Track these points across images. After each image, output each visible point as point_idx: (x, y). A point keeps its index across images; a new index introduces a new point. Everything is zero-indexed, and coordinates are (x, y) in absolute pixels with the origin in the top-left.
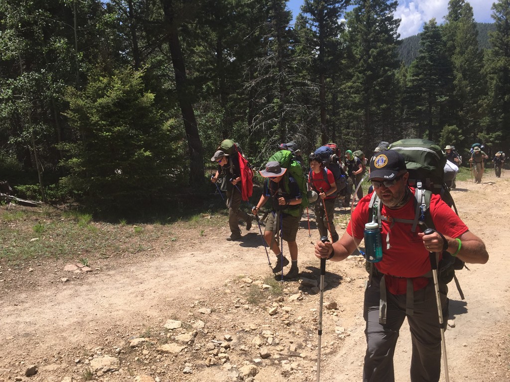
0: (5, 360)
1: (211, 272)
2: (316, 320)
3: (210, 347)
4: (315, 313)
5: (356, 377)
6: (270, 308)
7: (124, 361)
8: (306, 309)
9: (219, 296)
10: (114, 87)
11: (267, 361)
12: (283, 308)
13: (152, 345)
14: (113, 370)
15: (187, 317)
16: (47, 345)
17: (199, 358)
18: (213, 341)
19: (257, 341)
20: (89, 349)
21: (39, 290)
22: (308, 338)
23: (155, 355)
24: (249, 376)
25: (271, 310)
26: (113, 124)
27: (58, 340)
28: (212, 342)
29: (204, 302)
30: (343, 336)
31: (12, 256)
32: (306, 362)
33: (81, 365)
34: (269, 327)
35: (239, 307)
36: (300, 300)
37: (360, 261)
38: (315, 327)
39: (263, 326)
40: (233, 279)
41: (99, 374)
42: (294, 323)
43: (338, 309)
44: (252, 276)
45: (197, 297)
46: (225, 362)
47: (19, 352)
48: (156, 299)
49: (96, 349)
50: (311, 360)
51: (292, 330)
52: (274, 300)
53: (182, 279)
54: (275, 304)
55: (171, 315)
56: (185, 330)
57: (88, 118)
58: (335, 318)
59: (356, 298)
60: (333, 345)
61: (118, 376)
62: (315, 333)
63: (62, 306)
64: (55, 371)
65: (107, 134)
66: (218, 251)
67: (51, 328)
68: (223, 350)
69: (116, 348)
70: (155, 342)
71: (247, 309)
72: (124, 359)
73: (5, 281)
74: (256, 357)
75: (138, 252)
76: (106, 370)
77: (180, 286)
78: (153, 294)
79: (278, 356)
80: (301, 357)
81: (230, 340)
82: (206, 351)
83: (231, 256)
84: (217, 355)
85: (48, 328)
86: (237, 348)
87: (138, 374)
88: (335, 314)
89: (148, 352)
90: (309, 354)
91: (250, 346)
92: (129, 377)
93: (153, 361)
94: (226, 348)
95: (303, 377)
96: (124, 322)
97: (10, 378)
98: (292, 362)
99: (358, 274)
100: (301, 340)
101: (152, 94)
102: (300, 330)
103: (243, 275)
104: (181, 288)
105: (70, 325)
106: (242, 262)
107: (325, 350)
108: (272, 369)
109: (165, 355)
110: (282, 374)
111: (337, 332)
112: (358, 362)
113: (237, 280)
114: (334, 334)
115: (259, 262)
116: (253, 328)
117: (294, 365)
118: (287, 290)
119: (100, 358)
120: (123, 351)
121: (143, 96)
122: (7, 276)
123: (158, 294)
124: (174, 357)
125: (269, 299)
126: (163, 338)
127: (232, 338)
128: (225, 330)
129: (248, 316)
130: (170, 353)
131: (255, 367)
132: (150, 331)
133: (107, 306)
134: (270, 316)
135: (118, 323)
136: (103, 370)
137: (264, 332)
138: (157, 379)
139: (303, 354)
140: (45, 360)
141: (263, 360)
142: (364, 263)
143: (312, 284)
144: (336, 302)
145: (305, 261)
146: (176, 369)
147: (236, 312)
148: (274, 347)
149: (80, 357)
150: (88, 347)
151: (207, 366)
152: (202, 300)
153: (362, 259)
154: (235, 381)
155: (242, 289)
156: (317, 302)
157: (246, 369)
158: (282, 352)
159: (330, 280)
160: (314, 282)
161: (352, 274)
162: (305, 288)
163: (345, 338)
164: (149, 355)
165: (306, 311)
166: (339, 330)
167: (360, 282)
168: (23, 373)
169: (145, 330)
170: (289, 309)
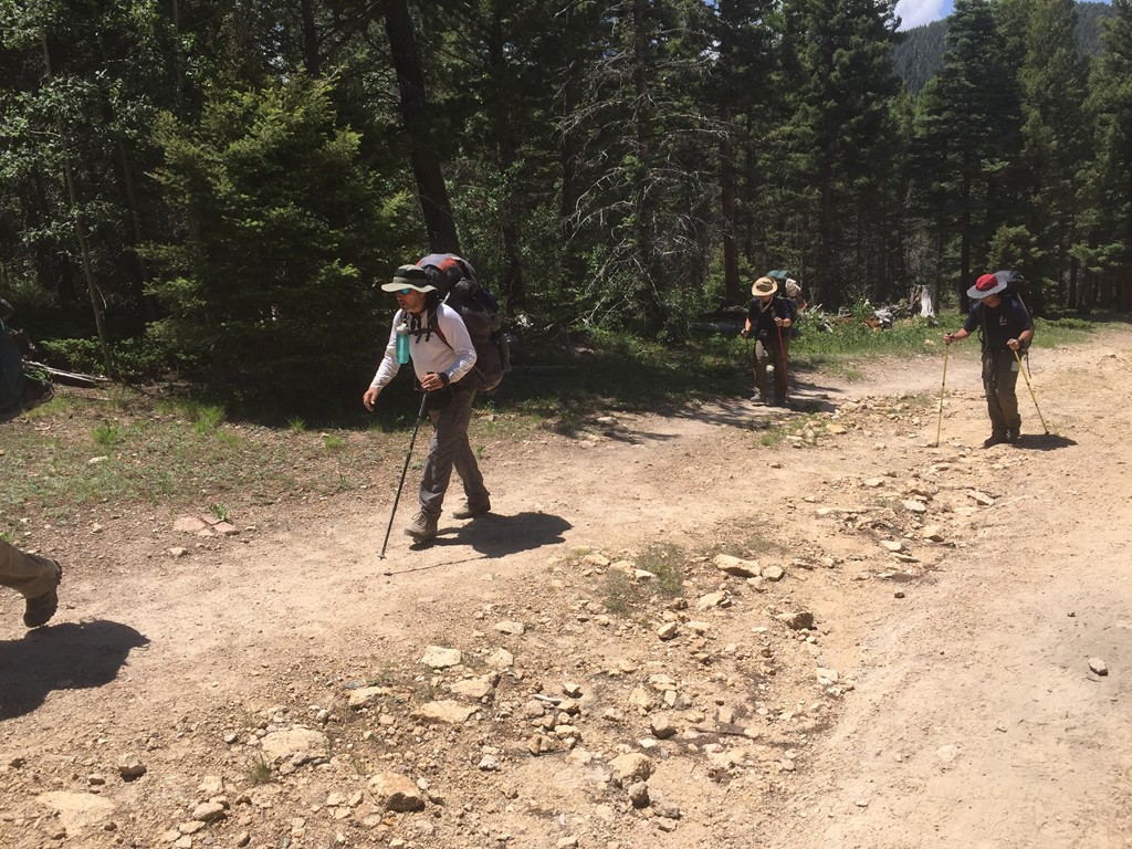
0: (59, 735)
2: (769, 652)
3: (535, 710)
4: (763, 636)
5: (895, 789)
6: (658, 624)
7: (338, 740)
8: (742, 626)
9: (537, 593)
10: (267, 115)
11: (670, 745)
12: (690, 625)
13: (399, 702)
14: (316, 761)
15: (471, 640)
16: (154, 700)
17: (511, 736)
18: (538, 696)
19: (641, 698)
20: (254, 711)
21: (121, 574)
22: (756, 692)
23: (410, 726)
24: (634, 778)
25: (663, 629)
26: (267, 201)
27: (178, 689)
28: (536, 698)
29: (504, 606)
30: (839, 691)
31: (50, 496)
32: (763, 748)
33: (240, 748)
34: (664, 666)
35: (587, 620)
36: (724, 606)
37: (849, 519)
38: (769, 670)
39: (650, 663)
40: (564, 557)
41: (285, 768)
42: (718, 658)
43: (816, 629)
44: (605, 549)
45: (487, 596)
46: (573, 746)
47: (91, 717)
48: (394, 599)
49: (272, 711)
50: (773, 745)
51: (719, 675)
52: (665, 605)
54: (668, 615)
55: (433, 635)
56: (470, 670)
57: (209, 187)
58: (814, 650)
59: (854, 604)
60: (817, 710)
61: (329, 775)
62: (770, 682)
63: (181, 611)
64: (181, 762)
65: (255, 223)
66: (520, 494)
67: (159, 661)
68: (564, 717)
69: (318, 710)
70: (405, 696)
71: (606, 626)
72: (339, 735)
74: (643, 735)
75: (338, 491)
76: (299, 761)
77: (444, 569)
78: (385, 587)
79: (694, 735)
80: (747, 737)
81: (577, 695)
82: (525, 719)
83: (552, 504)
84: (552, 729)
85: (151, 662)
86: (596, 714)
87: (377, 770)
88: (810, 639)
89: (392, 719)
90: (765, 731)
91: (626, 709)
92: (356, 777)
93: (405, 740)
94: (571, 712)
95: (762, 784)
96: (327, 649)
97: (75, 777)
98: (728, 748)
99: (848, 550)
100: (742, 698)
101: (353, 134)
102: (737, 676)
103: (587, 547)
104: (449, 575)
105: (202, 656)
106: (580, 519)
107: (800, 721)
108: (684, 764)
109: (431, 727)
110: (711, 776)
111: (820, 680)
112: (891, 753)
113: (574, 559)
114: (815, 686)
115: (618, 518)
116: (628, 669)
117: (736, 755)
118: (691, 584)
119: (283, 732)
120: (333, 716)
121: (333, 137)
122: (45, 540)
123: (396, 588)
124: (453, 733)
125: (653, 604)
126: (423, 687)
127: (580, 691)
128: (561, 672)
129: (611, 640)
130: (444, 722)
131: (647, 758)
132: (390, 672)
133: (283, 612)
134: (660, 642)
135: (313, 652)
136: (293, 760)
137: (653, 678)
138: (422, 782)
139: (752, 730)
140: (153, 736)
141: (661, 743)
142: (858, 524)
143: (747, 571)
144: (810, 612)
145: (723, 517)
146: (461, 759)
147: (581, 631)
148: (680, 712)
149: (237, 730)
150: (251, 707)
151: (532, 753)
152: (500, 603)
153: (854, 515)
154: (604, 791)
155: (589, 579)
156: (765, 612)
157: (627, 763)
158: (701, 726)
159: (786, 563)
160: (751, 566)
161: (835, 548)
162: (732, 580)
163: (845, 696)
164: (395, 726)
165: (742, 632)
166: (826, 676)
167: (856, 568)
168: (105, 765)
169: (377, 668)
170: (703, 626)
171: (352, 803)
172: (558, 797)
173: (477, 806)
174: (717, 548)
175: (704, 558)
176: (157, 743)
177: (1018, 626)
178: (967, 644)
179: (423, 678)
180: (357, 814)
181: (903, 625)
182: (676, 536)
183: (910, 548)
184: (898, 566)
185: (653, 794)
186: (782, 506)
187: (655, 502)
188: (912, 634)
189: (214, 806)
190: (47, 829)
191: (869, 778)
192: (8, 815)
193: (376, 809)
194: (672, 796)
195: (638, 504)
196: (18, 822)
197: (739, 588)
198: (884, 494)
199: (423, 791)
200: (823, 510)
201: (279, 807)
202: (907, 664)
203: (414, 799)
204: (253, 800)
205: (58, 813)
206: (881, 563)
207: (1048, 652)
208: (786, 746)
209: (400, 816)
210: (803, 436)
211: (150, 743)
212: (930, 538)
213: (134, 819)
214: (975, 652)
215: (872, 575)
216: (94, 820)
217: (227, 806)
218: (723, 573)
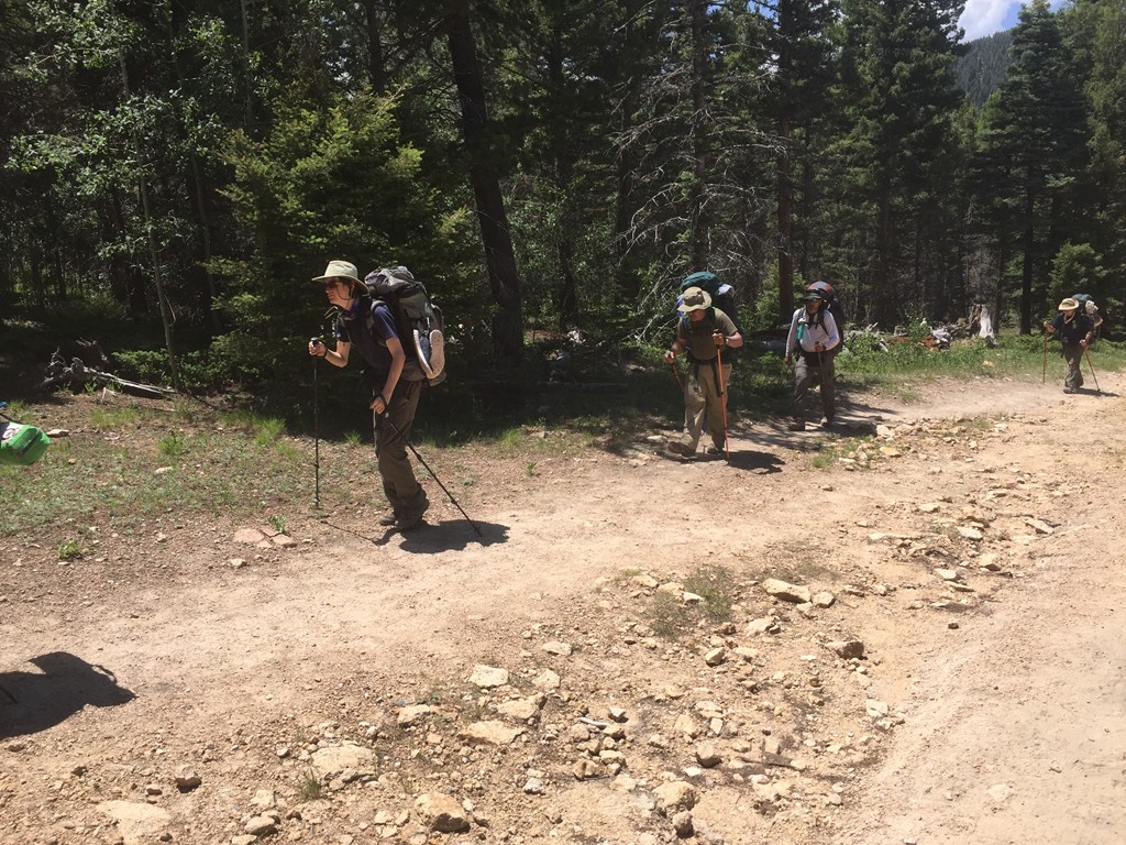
0: (120, 744)
1: (560, 557)
2: (818, 681)
3: (580, 733)
4: (812, 664)
5: (944, 828)
6: (705, 649)
7: (386, 758)
8: (791, 654)
9: (584, 614)
10: (334, 133)
11: (714, 775)
12: (737, 650)
13: (447, 722)
14: (364, 779)
15: (519, 660)
16: (210, 712)
17: (556, 759)
18: (584, 719)
19: (687, 725)
20: (306, 725)
21: (183, 584)
22: (804, 723)
23: (457, 746)
24: (678, 807)
25: (711, 654)
26: (328, 218)
27: (234, 701)
28: (582, 722)
29: (552, 626)
30: (888, 724)
31: (117, 505)
32: (810, 780)
33: (292, 762)
34: (710, 693)
35: (634, 643)
36: (773, 632)
37: (902, 545)
38: (817, 700)
39: (696, 689)
40: (612, 578)
41: (334, 785)
42: (766, 686)
43: (866, 658)
44: (654, 571)
45: (536, 615)
46: (618, 772)
47: (150, 727)
48: (444, 615)
49: (323, 726)
50: (820, 778)
51: (766, 703)
52: (713, 629)
53: (496, 572)
54: (716, 640)
55: (481, 654)
56: (517, 690)
57: (277, 203)
58: (864, 680)
59: (907, 634)
60: (866, 744)
61: (377, 793)
62: (818, 713)
63: (239, 623)
64: (235, 775)
65: (319, 240)
66: (569, 512)
67: (216, 672)
68: (609, 742)
69: (368, 727)
70: (453, 715)
71: (653, 649)
72: (387, 752)
73: (106, 560)
74: (688, 764)
76: (348, 777)
77: (494, 587)
78: (435, 603)
79: (739, 765)
80: (793, 769)
81: (622, 719)
82: (570, 743)
83: (601, 524)
84: (596, 753)
85: (209, 673)
86: (642, 740)
87: (423, 790)
88: (861, 669)
89: (440, 738)
90: (812, 763)
91: (672, 736)
92: (403, 796)
93: (452, 760)
94: (617, 737)
95: (808, 818)
96: (378, 665)
97: (134, 787)
98: (774, 779)
99: (901, 578)
100: (789, 728)
101: (415, 151)
102: (784, 705)
103: (635, 568)
104: (498, 592)
105: (258, 668)
106: (629, 539)
107: (848, 754)
108: (729, 795)
109: (477, 747)
110: (756, 807)
111: (870, 712)
112: (941, 790)
113: (623, 580)
114: (865, 718)
115: (667, 539)
116: (674, 695)
117: (781, 787)
118: (740, 608)
119: (333, 748)
120: (382, 734)
121: (396, 155)
122: (111, 550)
123: (446, 605)
124: (499, 754)
125: (701, 628)
126: (470, 706)
127: (626, 716)
129: (657, 664)
130: (490, 743)
131: (691, 787)
132: (439, 690)
133: (336, 626)
134: (707, 667)
135: (364, 667)
136: (343, 777)
137: (699, 705)
138: (468, 804)
139: (798, 761)
140: (209, 748)
141: (706, 772)
142: (911, 551)
143: (797, 597)
144: (860, 641)
145: (773, 540)
146: (507, 782)
147: (627, 654)
148: (726, 741)
149: (289, 745)
150: (304, 722)
151: (577, 778)
152: (548, 623)
153: (907, 542)
154: (648, 819)
155: (637, 601)
156: (813, 639)
157: (671, 791)
158: (747, 755)
159: (838, 587)
160: (801, 591)
161: (887, 575)
162: (781, 605)
163: (895, 729)
164: (443, 745)
165: (791, 659)
166: (876, 708)
167: (908, 597)
168: (163, 775)
169: (426, 686)
170: (751, 653)
171: (398, 822)
172: (602, 824)
173: (521, 830)
174: (767, 572)
175: (753, 582)
176: (212, 754)
177: (1076, 661)
178: (1022, 679)
179: (471, 697)
180: (404, 833)
181: (956, 657)
182: (725, 559)
183: (965, 577)
184: (953, 596)
185: (697, 825)
186: (833, 530)
187: (704, 523)
188: (965, 667)
189: (266, 820)
190: (106, 837)
191: (918, 815)
192: (69, 823)
193: (422, 829)
194: (716, 827)
195: (687, 524)
196: (79, 830)
197: (788, 614)
198: (938, 520)
199: (469, 813)
200: (875, 536)
201: (328, 824)
202: (960, 699)
203: (459, 820)
204: (303, 815)
205: (117, 822)
206: (935, 591)
207: (1106, 690)
208: (833, 779)
209: (445, 837)
210: (856, 458)
211: (206, 756)
212: (987, 567)
213: (188, 830)
214: (1030, 688)
215: (925, 603)
216: (150, 830)
217: (278, 821)
218: (772, 598)
